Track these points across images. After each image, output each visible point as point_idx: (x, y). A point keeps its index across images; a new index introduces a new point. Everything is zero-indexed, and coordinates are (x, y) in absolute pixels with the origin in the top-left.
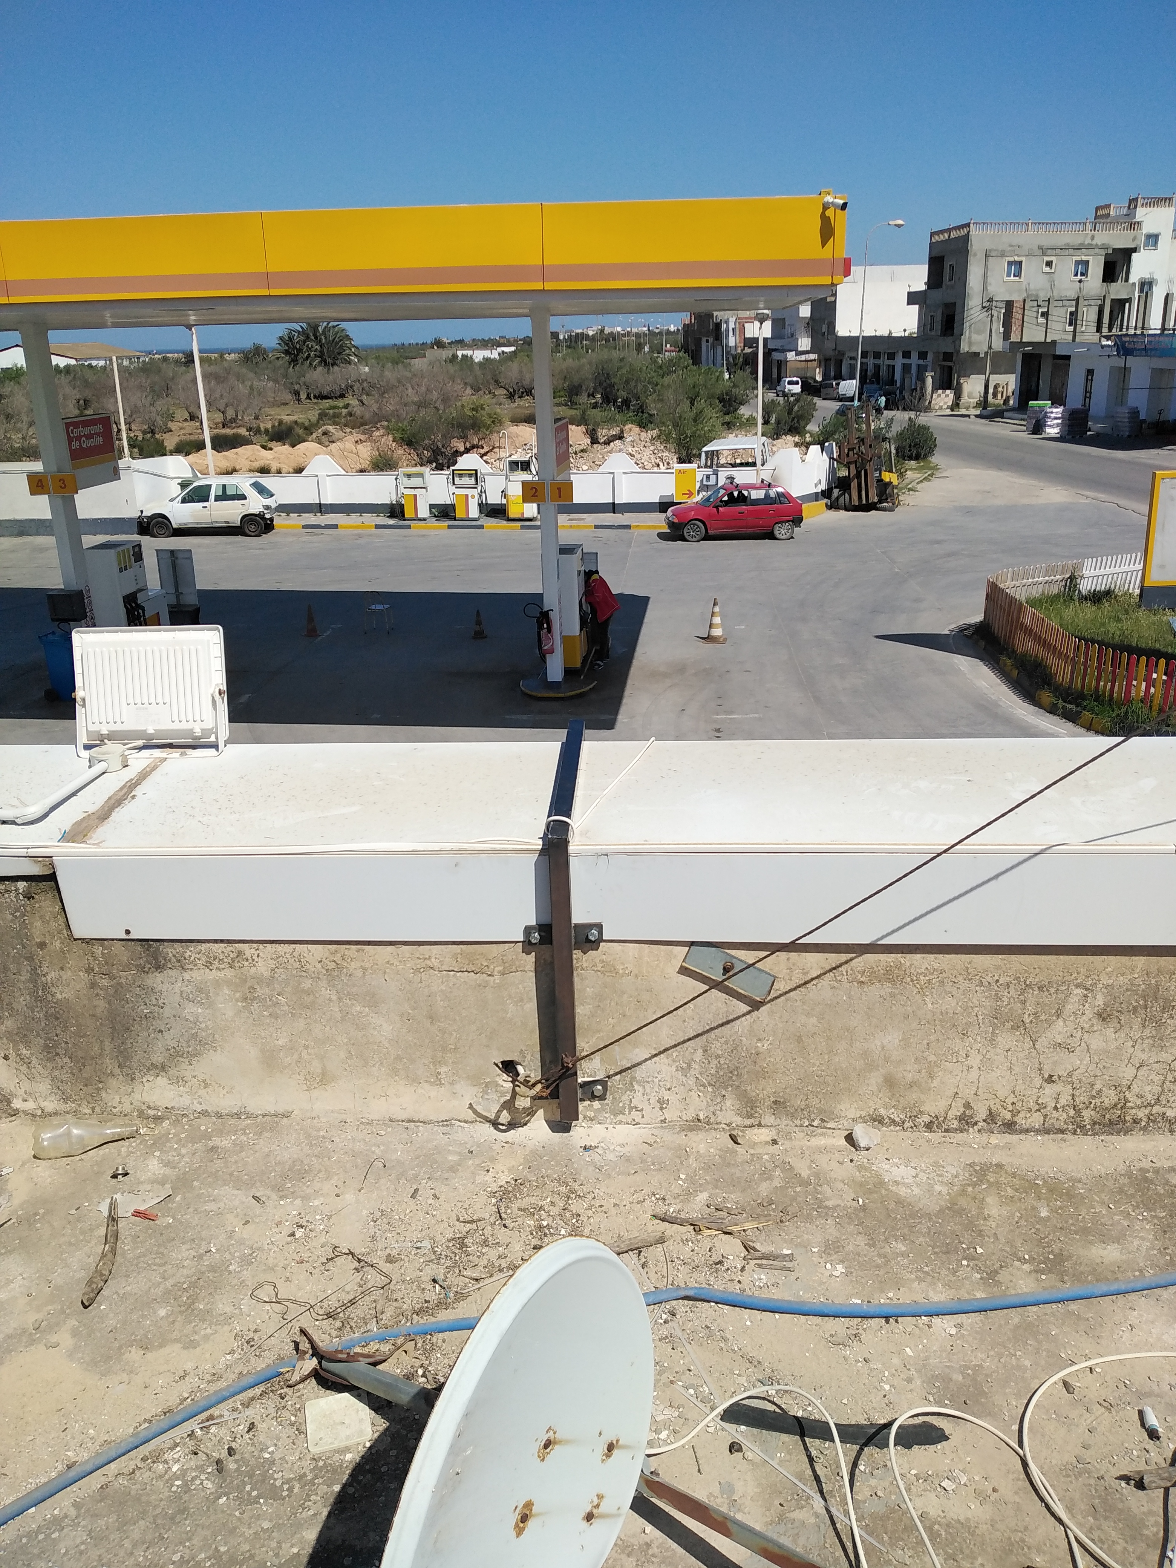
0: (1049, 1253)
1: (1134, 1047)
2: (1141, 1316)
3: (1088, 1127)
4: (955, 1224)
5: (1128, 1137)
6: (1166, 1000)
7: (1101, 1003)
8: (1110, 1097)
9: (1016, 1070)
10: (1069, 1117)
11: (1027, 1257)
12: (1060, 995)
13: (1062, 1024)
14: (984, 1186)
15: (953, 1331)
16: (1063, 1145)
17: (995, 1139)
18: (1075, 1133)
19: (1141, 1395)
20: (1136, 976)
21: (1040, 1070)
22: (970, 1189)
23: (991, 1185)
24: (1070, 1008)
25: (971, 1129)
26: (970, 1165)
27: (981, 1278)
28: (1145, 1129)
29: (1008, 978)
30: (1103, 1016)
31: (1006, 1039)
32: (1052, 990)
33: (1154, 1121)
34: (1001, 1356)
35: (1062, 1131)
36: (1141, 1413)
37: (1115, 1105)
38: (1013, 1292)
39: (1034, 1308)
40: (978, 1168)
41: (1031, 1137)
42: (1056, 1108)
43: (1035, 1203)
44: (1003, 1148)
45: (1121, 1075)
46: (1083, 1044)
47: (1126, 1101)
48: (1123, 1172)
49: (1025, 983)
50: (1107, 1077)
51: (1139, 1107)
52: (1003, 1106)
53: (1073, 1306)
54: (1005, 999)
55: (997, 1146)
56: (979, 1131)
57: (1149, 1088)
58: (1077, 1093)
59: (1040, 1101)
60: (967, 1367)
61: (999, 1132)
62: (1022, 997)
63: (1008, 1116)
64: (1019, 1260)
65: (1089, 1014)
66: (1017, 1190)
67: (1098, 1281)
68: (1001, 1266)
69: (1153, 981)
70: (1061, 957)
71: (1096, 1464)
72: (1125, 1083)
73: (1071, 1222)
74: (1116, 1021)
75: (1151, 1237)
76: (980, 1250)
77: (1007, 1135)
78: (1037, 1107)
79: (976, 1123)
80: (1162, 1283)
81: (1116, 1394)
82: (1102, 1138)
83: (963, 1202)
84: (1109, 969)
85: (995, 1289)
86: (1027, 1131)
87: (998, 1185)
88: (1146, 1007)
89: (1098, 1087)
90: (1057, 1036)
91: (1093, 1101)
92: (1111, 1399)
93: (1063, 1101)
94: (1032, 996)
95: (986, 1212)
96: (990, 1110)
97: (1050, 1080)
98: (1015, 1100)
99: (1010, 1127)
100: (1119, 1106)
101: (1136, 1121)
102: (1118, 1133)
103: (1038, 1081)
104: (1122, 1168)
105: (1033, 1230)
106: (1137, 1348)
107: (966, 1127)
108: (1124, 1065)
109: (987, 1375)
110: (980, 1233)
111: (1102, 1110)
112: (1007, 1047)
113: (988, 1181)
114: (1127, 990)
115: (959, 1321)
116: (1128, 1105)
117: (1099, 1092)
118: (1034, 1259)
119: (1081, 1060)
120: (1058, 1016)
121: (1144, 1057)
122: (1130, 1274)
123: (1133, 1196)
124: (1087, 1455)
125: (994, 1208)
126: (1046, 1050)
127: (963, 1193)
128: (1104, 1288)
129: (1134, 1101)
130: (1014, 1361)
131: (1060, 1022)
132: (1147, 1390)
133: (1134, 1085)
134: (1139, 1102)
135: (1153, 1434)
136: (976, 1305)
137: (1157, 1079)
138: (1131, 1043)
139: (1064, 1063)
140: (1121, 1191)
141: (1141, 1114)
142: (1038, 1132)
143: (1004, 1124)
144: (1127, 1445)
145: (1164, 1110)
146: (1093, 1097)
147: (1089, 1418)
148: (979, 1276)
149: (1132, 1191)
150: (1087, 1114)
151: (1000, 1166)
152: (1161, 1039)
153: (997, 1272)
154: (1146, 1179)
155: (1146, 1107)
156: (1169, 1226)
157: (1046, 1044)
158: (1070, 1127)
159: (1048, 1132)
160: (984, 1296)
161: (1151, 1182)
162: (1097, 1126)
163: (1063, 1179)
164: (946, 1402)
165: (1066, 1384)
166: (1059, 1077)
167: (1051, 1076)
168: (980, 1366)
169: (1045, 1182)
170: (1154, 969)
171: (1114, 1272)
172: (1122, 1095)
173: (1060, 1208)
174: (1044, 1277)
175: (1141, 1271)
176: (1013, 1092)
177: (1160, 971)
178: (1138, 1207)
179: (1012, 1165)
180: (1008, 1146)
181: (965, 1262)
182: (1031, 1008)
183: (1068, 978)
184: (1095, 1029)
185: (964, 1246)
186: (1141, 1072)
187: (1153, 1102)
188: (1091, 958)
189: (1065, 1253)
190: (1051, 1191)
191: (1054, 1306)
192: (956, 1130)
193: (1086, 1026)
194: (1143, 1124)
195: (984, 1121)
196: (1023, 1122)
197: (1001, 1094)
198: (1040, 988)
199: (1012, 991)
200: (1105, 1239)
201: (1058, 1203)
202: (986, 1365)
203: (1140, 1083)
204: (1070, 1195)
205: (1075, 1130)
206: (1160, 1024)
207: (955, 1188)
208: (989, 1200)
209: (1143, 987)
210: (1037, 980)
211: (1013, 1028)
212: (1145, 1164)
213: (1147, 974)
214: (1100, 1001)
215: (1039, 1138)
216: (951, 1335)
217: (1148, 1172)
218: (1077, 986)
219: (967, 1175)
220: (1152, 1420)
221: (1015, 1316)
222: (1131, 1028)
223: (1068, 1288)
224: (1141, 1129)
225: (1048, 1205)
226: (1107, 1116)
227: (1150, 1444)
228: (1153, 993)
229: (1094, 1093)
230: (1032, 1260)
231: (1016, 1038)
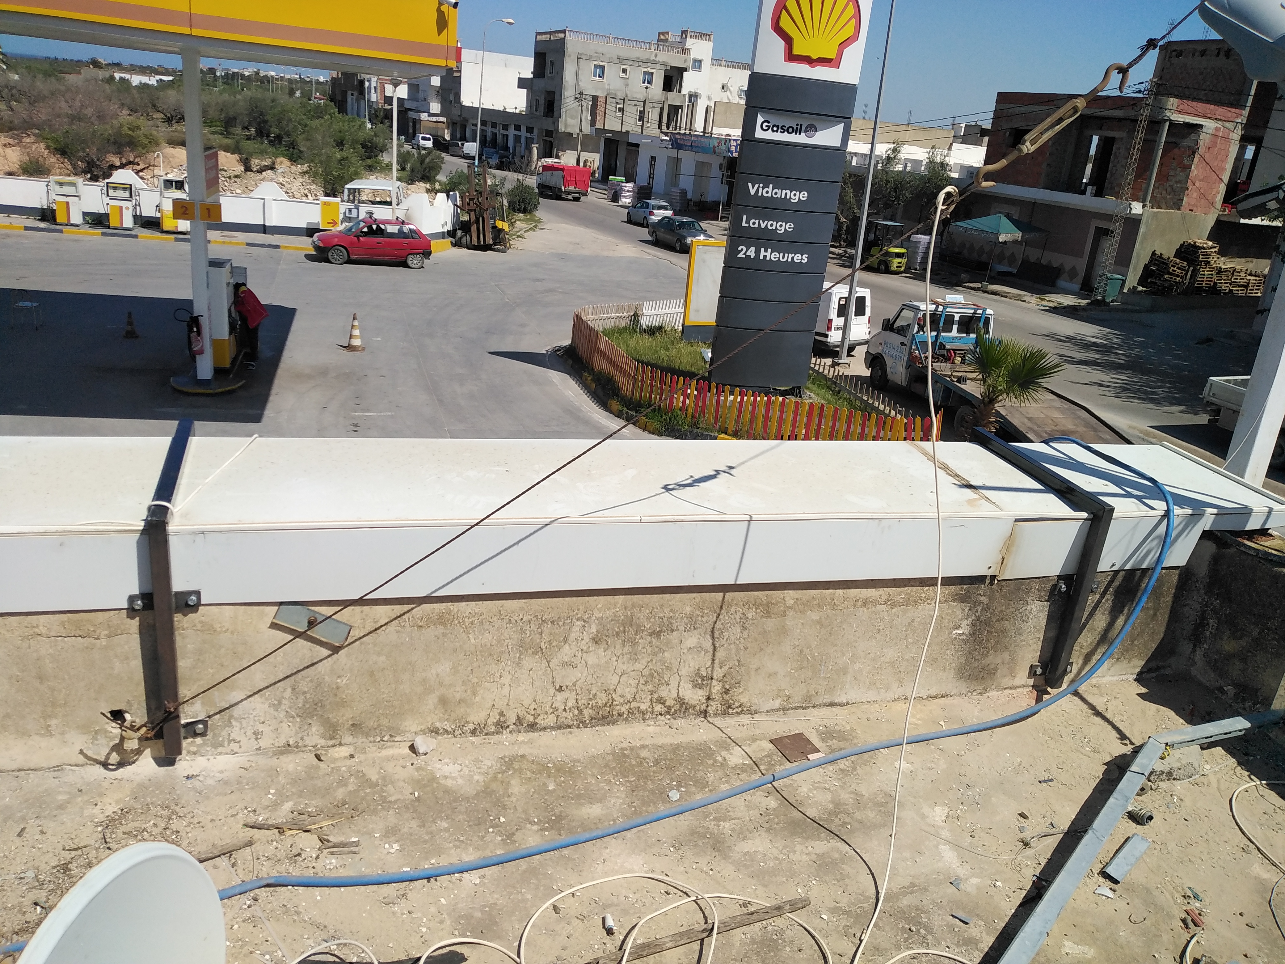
0: (552, 815)
1: (617, 661)
2: (611, 852)
3: (588, 722)
4: (487, 803)
5: (615, 726)
6: (638, 626)
7: (594, 630)
8: (602, 699)
9: (537, 684)
10: (574, 716)
11: (536, 820)
12: (567, 627)
13: (568, 647)
14: (510, 773)
15: (478, 882)
16: (570, 736)
17: (522, 737)
18: (578, 727)
19: (605, 907)
20: (618, 610)
21: (553, 683)
22: (500, 775)
23: (515, 771)
24: (573, 636)
25: (504, 732)
26: (502, 758)
27: (502, 840)
28: (626, 719)
29: (530, 617)
30: (596, 640)
31: (529, 662)
32: (561, 623)
33: (632, 714)
34: (511, 894)
35: (570, 727)
36: (604, 919)
37: (606, 704)
38: (524, 847)
39: (538, 857)
40: (507, 760)
41: (548, 733)
42: (565, 710)
43: (545, 780)
44: (527, 742)
45: (609, 682)
46: (583, 661)
47: (613, 700)
48: (609, 752)
49: (542, 618)
50: (599, 684)
51: (622, 704)
52: (527, 712)
53: (565, 851)
54: (528, 632)
55: (523, 742)
56: (510, 732)
57: (628, 690)
58: (579, 697)
59: (554, 706)
60: (485, 906)
61: (525, 732)
62: (539, 630)
63: (531, 719)
64: (530, 823)
65: (587, 639)
66: (533, 773)
67: (585, 831)
68: (517, 829)
69: (629, 613)
70: (567, 599)
71: (570, 959)
72: (612, 687)
73: (570, 791)
74: (605, 643)
75: (624, 796)
76: (502, 820)
77: (530, 733)
78: (552, 710)
79: (508, 727)
80: (627, 827)
81: (589, 909)
82: (597, 728)
83: (494, 786)
84: (600, 606)
85: (511, 846)
86: (545, 728)
87: (520, 770)
88: (625, 632)
89: (593, 692)
90: (564, 657)
91: (591, 703)
92: (585, 913)
93: (570, 704)
94: (547, 628)
95: (510, 791)
96: (518, 716)
97: (560, 689)
98: (536, 707)
99: (532, 727)
100: (608, 705)
101: (620, 715)
102: (608, 724)
103: (552, 691)
104: (609, 750)
105: (543, 800)
106: (606, 874)
107: (501, 730)
108: (611, 674)
109: (499, 910)
110: (504, 807)
111: (597, 708)
112: (530, 668)
113: (514, 768)
114: (612, 620)
115: (483, 874)
116: (615, 703)
117: (595, 695)
118: (541, 821)
119: (582, 674)
120: (565, 643)
121: (625, 667)
122: (606, 824)
123: (614, 768)
124: (564, 954)
125: (516, 787)
126: (557, 668)
127: (495, 778)
128: (587, 836)
129: (618, 700)
130: (520, 897)
131: (567, 646)
132: (610, 903)
133: (618, 689)
134: (622, 701)
135: (610, 932)
136: (495, 860)
137: (633, 683)
138: (615, 658)
139: (570, 677)
140: (607, 766)
141: (623, 709)
142: (552, 728)
143: (528, 725)
144: (591, 942)
145: (638, 705)
146: (591, 699)
147: (569, 929)
148: (500, 838)
149: (614, 765)
150: (587, 713)
151: (523, 756)
152: (636, 654)
153: (513, 834)
154: (624, 755)
155: (626, 704)
156: (637, 787)
157: (557, 663)
158: (575, 723)
159: (560, 728)
160: (502, 852)
161: (628, 757)
162: (594, 721)
163: (567, 761)
164: (468, 934)
165: (555, 908)
166: (567, 687)
167: (561, 687)
168: (495, 904)
169: (554, 764)
170: (629, 604)
171: (595, 823)
172: (610, 697)
173: (563, 782)
174: (546, 833)
175: (614, 821)
176: (535, 701)
177: (633, 606)
178: (617, 776)
179: (532, 754)
180: (531, 741)
181: (491, 830)
182: (546, 638)
183: (571, 614)
184: (591, 649)
185: (491, 818)
186: (623, 678)
187: (631, 700)
188: (587, 598)
189: (563, 814)
190: (558, 770)
191: (552, 853)
192: (494, 733)
193: (585, 648)
194: (625, 716)
195: (514, 724)
196: (542, 722)
197: (526, 703)
198: (552, 623)
199: (532, 625)
200: (591, 800)
201: (562, 779)
202: (499, 902)
203: (622, 686)
204: (571, 772)
205: (579, 725)
206: (634, 644)
207: (489, 776)
208: (513, 782)
209: (622, 617)
210: (550, 616)
211: (533, 653)
212: (625, 745)
213: (625, 608)
214: (594, 629)
215: (554, 733)
216: (476, 885)
217: (626, 749)
218: (578, 620)
219: (499, 765)
220: (610, 922)
221: (523, 864)
222: (615, 647)
223: (565, 838)
224: (624, 719)
225: (555, 781)
226: (601, 713)
227: (607, 939)
228: (629, 621)
229: (591, 696)
230: (540, 821)
231: (536, 660)
